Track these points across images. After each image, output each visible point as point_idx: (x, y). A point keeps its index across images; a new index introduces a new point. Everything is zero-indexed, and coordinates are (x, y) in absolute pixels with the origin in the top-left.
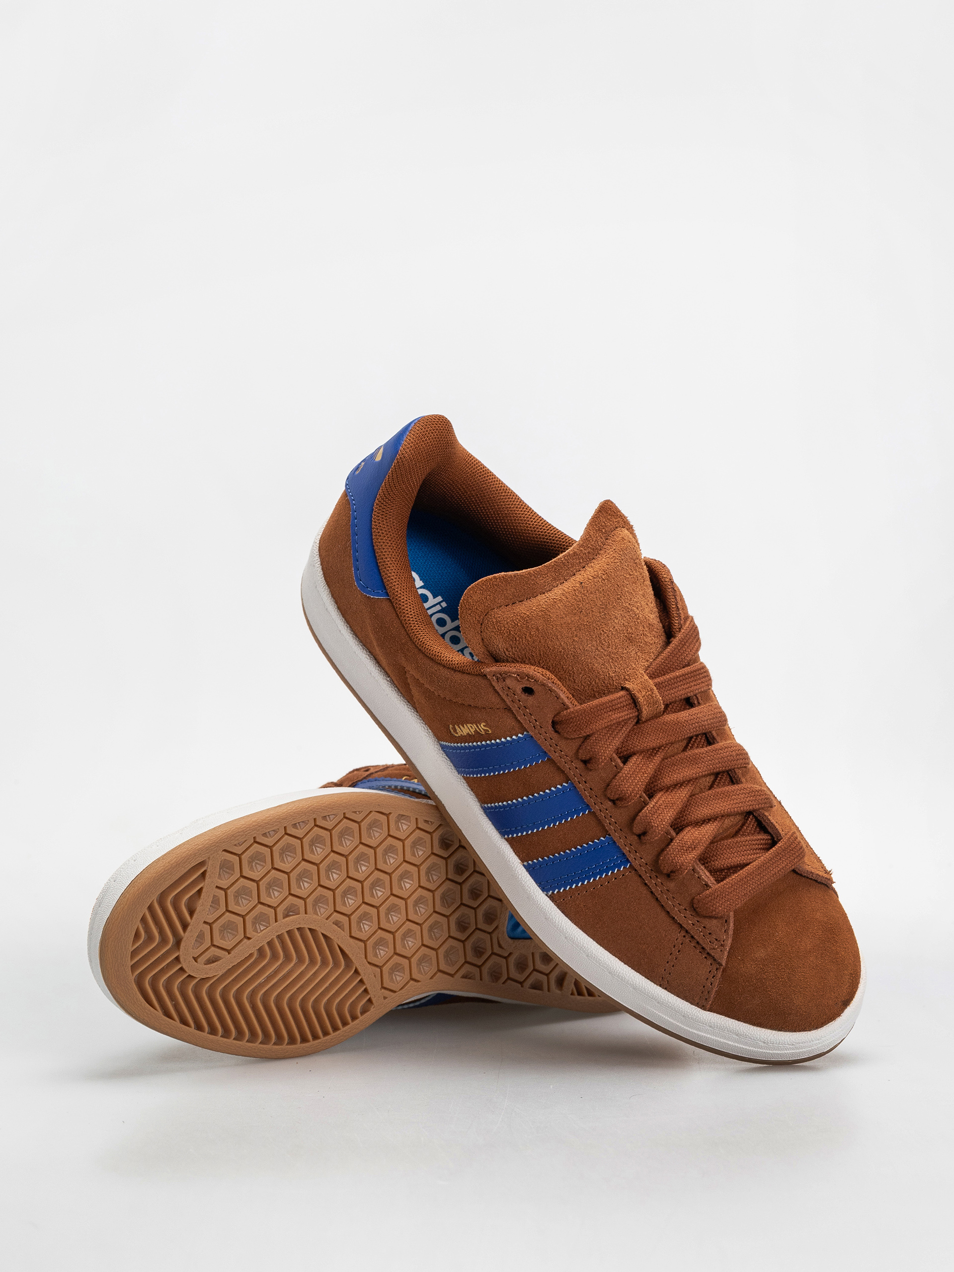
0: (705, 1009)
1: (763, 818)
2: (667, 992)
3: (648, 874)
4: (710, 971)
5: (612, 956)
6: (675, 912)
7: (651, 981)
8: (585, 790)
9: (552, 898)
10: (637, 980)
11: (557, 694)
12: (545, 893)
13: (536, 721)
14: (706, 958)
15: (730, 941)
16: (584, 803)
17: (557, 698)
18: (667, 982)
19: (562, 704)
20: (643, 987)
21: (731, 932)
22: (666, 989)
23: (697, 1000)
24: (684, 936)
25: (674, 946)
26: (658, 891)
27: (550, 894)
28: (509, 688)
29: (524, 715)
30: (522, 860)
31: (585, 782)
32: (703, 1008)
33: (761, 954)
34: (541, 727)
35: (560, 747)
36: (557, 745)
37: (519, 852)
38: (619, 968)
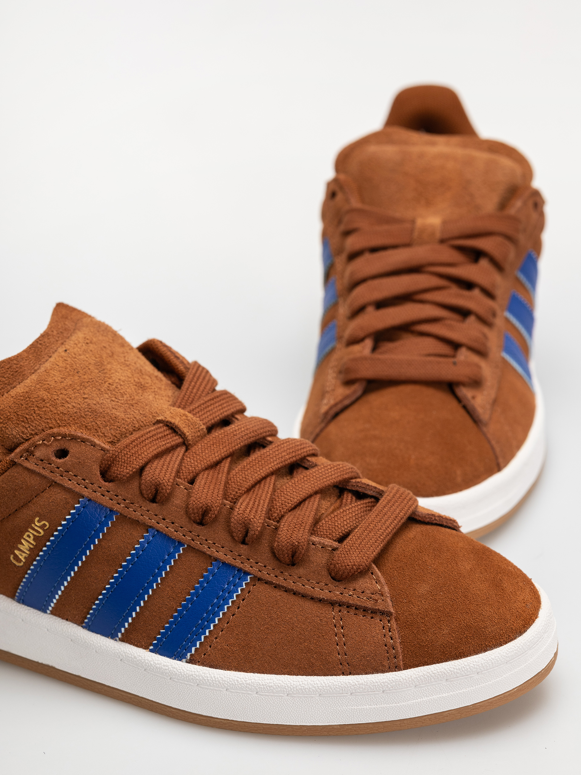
0: (400, 670)
1: (358, 486)
2: (353, 676)
3: (272, 575)
4: (383, 627)
5: (280, 676)
6: (318, 592)
7: (331, 675)
8: (167, 528)
9: (191, 661)
10: (318, 682)
11: (92, 441)
12: (184, 660)
13: (84, 480)
14: (372, 618)
15: (386, 589)
16: (173, 541)
17: (94, 446)
18: (347, 665)
19: (102, 450)
20: (327, 685)
21: (382, 580)
22: (350, 674)
23: (386, 663)
24: (340, 611)
25: (335, 626)
26: (290, 584)
27: (188, 658)
28: (42, 460)
29: (70, 480)
30: (146, 648)
31: (164, 519)
32: (397, 668)
33: (423, 589)
34: (92, 484)
35: (121, 495)
36: (117, 496)
37: (139, 642)
38: (293, 681)
